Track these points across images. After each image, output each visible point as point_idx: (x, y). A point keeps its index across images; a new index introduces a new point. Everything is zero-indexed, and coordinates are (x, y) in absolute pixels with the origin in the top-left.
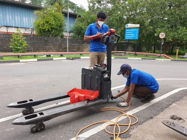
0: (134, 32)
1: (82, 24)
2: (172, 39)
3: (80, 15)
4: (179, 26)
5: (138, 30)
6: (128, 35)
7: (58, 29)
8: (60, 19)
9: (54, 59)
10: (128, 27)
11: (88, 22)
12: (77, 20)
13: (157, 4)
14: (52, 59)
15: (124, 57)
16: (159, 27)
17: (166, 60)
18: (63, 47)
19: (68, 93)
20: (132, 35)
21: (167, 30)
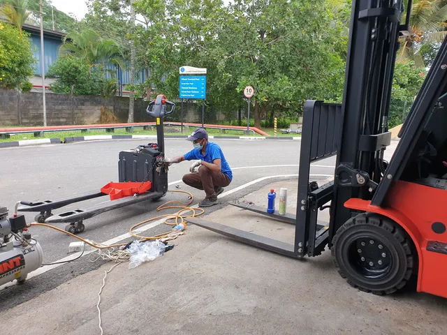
0: (196, 84)
1: (78, 59)
2: (267, 99)
3: (71, 37)
4: (277, 74)
5: (203, 79)
6: (185, 90)
7: (17, 69)
8: (19, 47)
9: (21, 142)
10: (184, 73)
11: (92, 55)
12: (64, 49)
13: (237, 30)
14: (16, 144)
15: (181, 134)
16: (244, 75)
17: (257, 138)
18: (32, 113)
19: (102, 189)
20: (193, 90)
21: (258, 82)
